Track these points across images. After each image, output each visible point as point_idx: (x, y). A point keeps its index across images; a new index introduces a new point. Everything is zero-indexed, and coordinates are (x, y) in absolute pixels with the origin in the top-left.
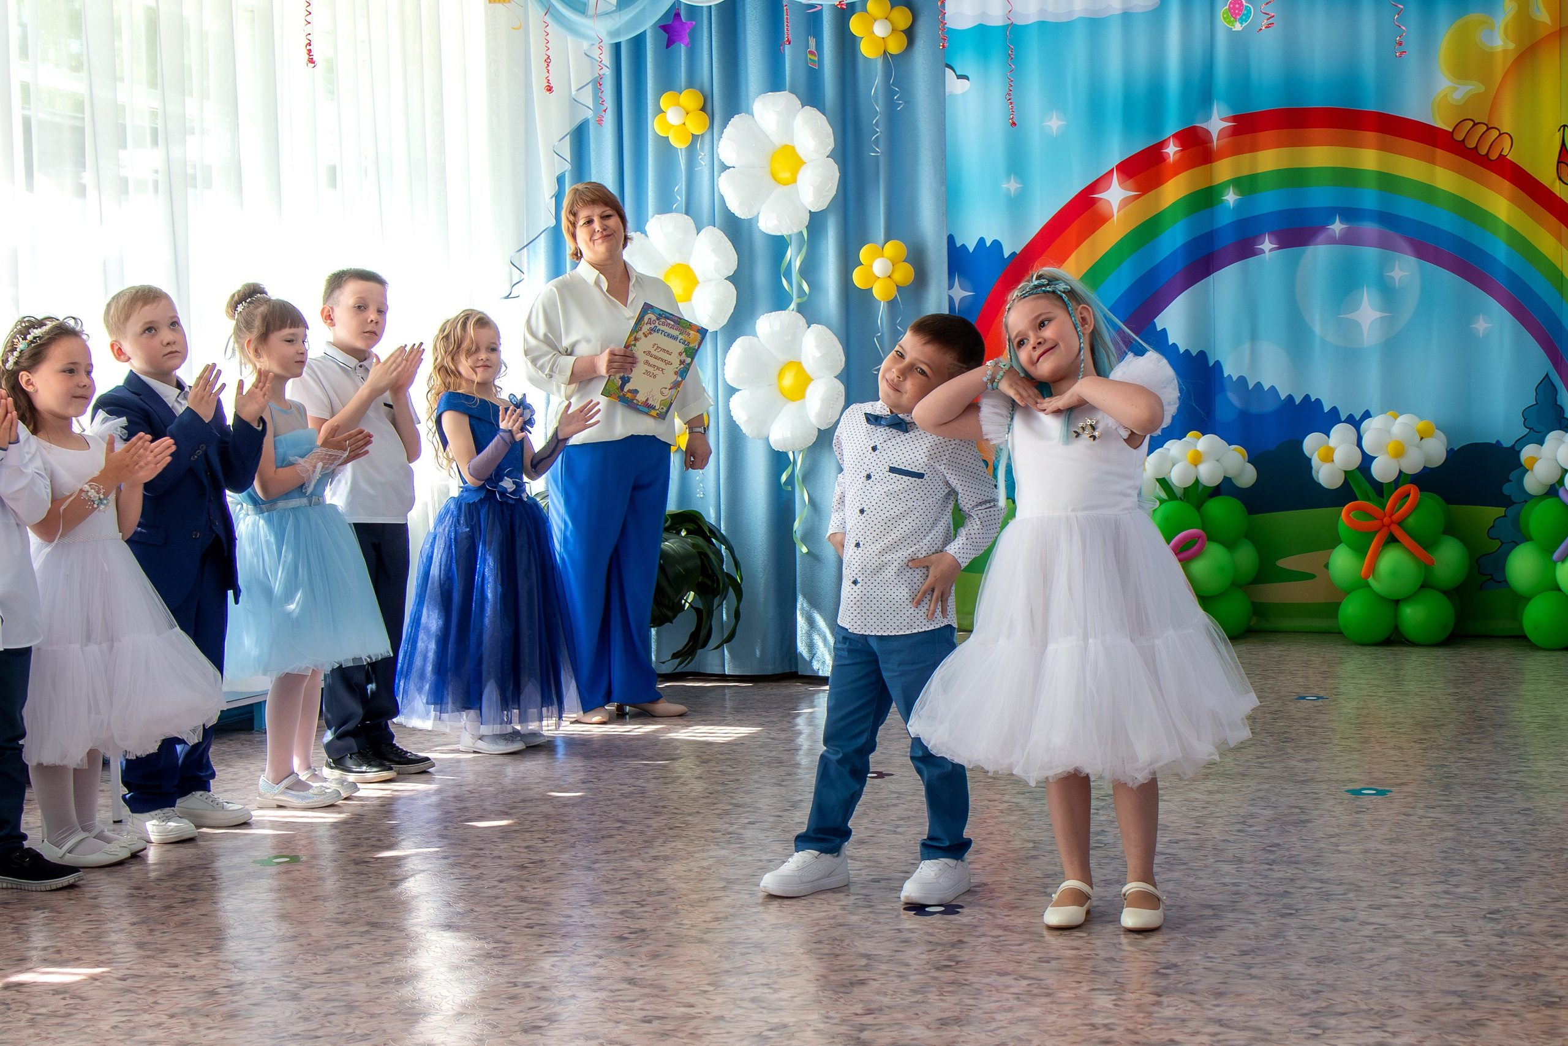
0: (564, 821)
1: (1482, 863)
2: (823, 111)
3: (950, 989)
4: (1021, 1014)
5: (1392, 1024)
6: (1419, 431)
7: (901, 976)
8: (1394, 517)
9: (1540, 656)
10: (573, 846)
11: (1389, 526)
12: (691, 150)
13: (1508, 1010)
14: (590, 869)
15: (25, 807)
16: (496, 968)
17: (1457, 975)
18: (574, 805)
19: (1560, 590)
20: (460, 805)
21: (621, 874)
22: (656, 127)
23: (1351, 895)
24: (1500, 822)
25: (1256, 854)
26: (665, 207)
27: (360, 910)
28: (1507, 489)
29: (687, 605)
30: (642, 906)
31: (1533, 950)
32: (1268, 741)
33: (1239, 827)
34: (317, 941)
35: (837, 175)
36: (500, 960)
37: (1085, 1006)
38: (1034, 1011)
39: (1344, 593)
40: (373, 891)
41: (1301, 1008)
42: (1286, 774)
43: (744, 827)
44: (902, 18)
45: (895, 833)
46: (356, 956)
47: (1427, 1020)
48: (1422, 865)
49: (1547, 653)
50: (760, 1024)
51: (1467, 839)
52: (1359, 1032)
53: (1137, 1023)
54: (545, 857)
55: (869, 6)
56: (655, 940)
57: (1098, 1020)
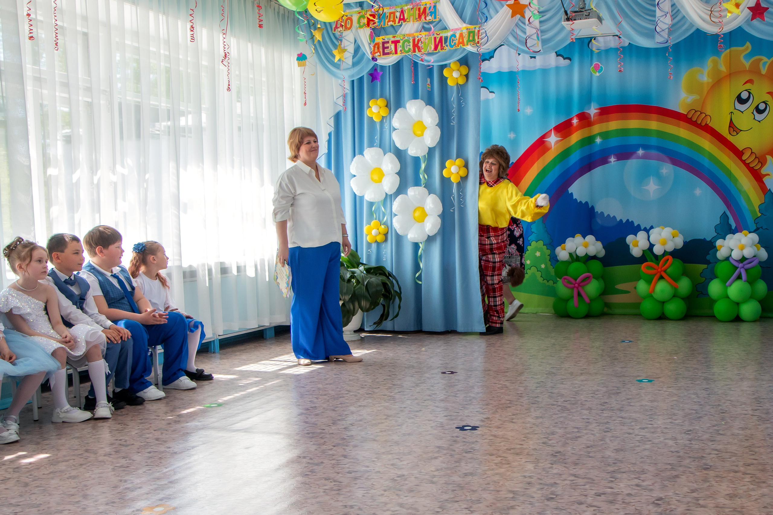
0: (326, 391)
1: (687, 411)
2: (434, 107)
3: (470, 461)
4: (497, 471)
5: (643, 477)
6: (672, 234)
7: (452, 455)
8: (662, 269)
9: (720, 325)
10: (328, 401)
11: (660, 272)
12: (382, 122)
13: (690, 471)
14: (334, 410)
17: (671, 456)
19: (729, 298)
21: (346, 413)
22: (368, 113)
23: (633, 424)
24: (696, 394)
25: (597, 406)
26: (371, 145)
28: (708, 257)
32: (608, 359)
33: (592, 395)
35: (440, 133)
37: (522, 469)
38: (502, 470)
39: (643, 299)
41: (608, 470)
42: (613, 373)
43: (396, 394)
44: (464, 70)
45: (456, 397)
47: (657, 475)
48: (663, 411)
49: (723, 323)
50: (394, 474)
51: (682, 400)
52: (629, 480)
53: (542, 476)
54: (317, 405)
55: (451, 65)
56: (356, 440)
57: (527, 474)
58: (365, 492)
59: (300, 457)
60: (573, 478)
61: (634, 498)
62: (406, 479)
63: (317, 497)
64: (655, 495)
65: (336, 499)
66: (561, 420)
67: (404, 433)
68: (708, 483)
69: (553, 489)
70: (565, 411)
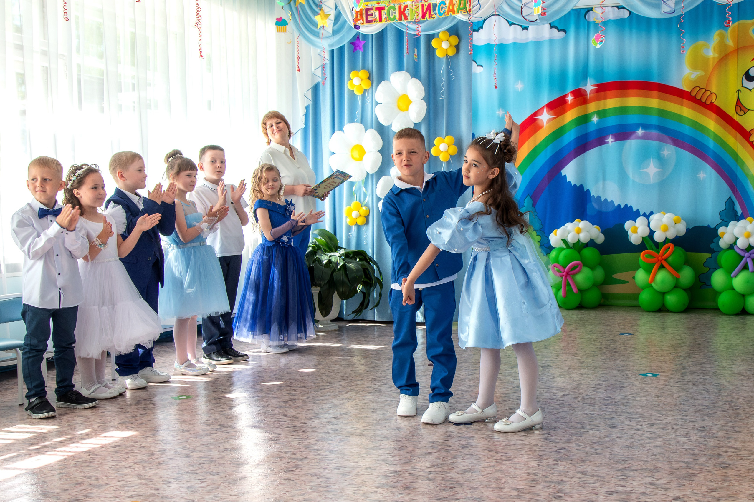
0: (304, 382)
1: (697, 406)
2: (420, 80)
3: (467, 457)
4: (497, 468)
5: (657, 475)
6: (674, 220)
7: (447, 451)
8: (663, 257)
9: (725, 318)
10: (308, 393)
11: (661, 261)
12: (363, 96)
13: (707, 470)
14: (315, 403)
15: (75, 373)
16: (274, 445)
17: (685, 454)
18: (309, 375)
19: (734, 289)
20: (259, 375)
22: (348, 85)
23: (640, 419)
24: (706, 389)
25: (600, 401)
26: (352, 120)
27: (216, 419)
28: (712, 246)
29: (359, 291)
30: (337, 419)
31: (718, 444)
32: (607, 352)
33: (594, 389)
34: (198, 432)
35: (426, 107)
36: (275, 442)
37: (525, 465)
38: (503, 467)
39: (641, 289)
40: (222, 411)
41: (618, 467)
42: (614, 367)
43: (381, 386)
44: (454, 40)
46: (214, 439)
47: (672, 473)
48: (672, 407)
49: (728, 316)
50: (386, 470)
51: (691, 396)
52: (642, 478)
53: (547, 473)
54: (296, 398)
55: (440, 35)
56: (342, 434)
57: (530, 471)
58: (356, 489)
59: (282, 452)
60: (580, 476)
61: (649, 497)
62: (400, 475)
63: (304, 494)
64: (671, 495)
65: (324, 496)
66: (562, 415)
67: (393, 427)
68: (728, 482)
69: (560, 487)
70: (566, 406)
